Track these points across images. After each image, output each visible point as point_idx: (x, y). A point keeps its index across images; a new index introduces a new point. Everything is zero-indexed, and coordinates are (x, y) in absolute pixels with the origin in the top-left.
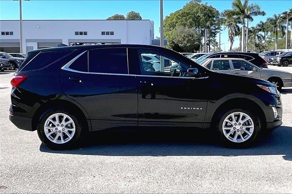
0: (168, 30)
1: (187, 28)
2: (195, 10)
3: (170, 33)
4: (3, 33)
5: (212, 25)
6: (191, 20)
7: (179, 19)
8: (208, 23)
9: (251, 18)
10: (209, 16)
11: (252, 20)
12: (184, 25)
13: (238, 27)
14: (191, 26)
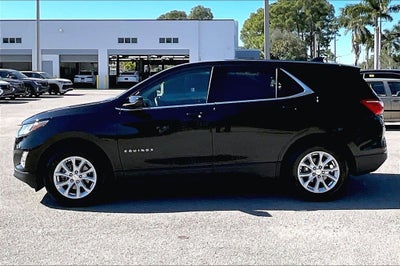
0: (254, 35)
1: (286, 33)
2: (297, 4)
3: (258, 39)
4: (5, 41)
5: (323, 27)
6: (291, 19)
7: (272, 18)
8: (318, 25)
9: (389, 17)
10: (319, 13)
11: (391, 19)
12: (281, 27)
13: (367, 31)
14: (291, 28)
